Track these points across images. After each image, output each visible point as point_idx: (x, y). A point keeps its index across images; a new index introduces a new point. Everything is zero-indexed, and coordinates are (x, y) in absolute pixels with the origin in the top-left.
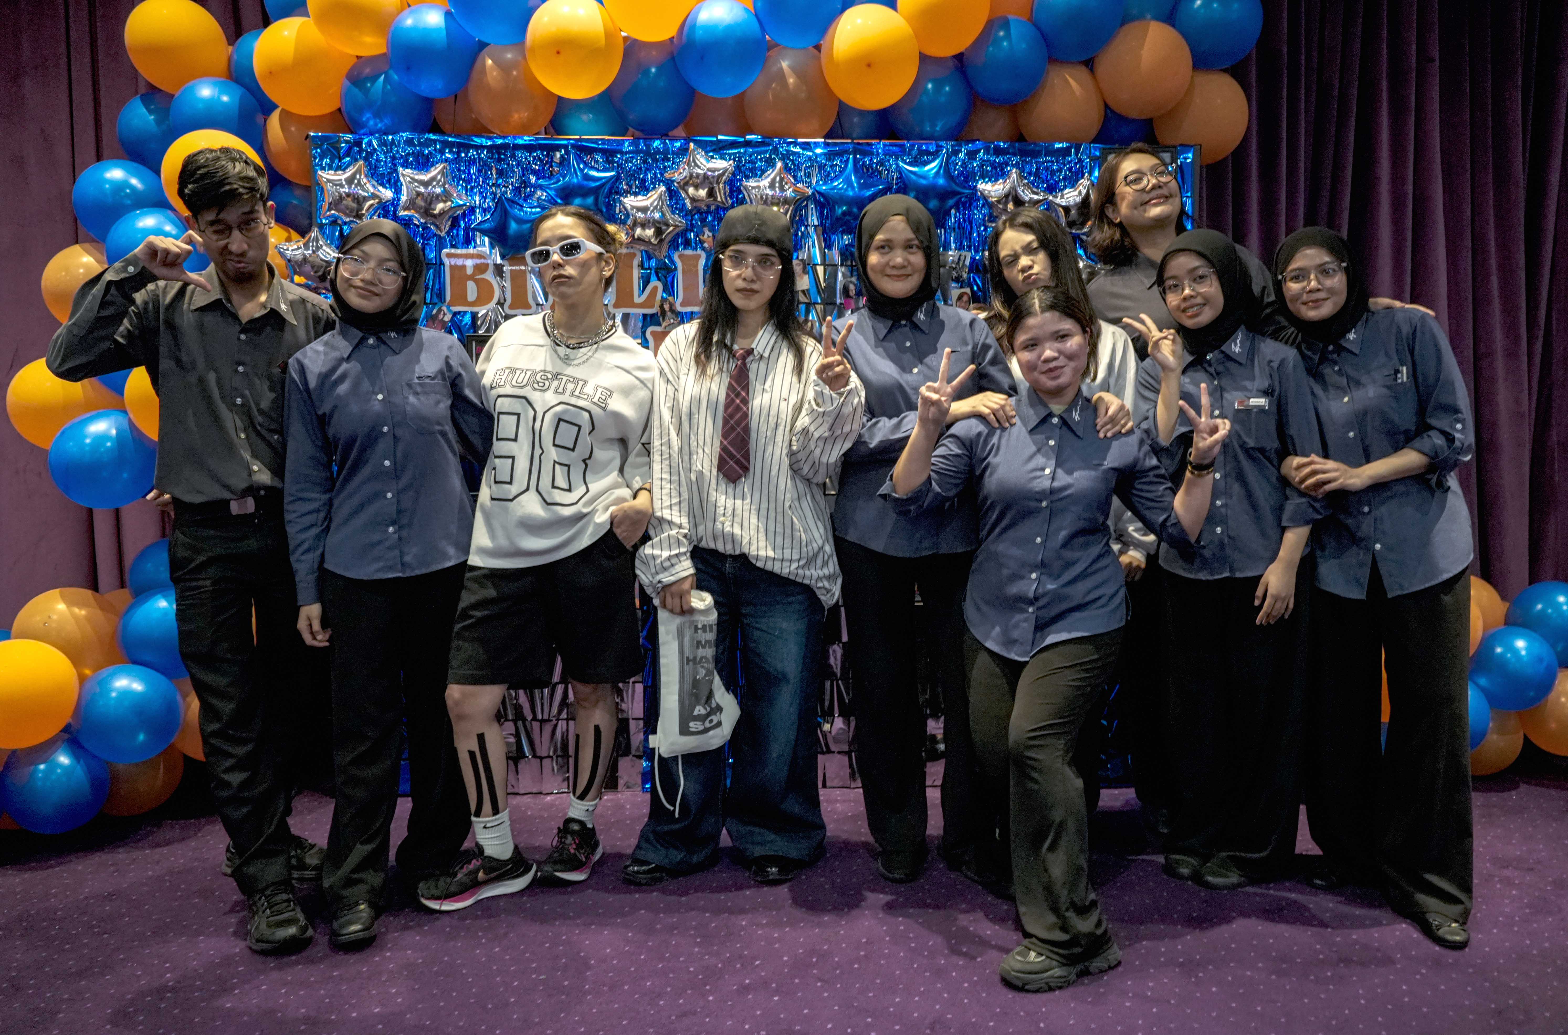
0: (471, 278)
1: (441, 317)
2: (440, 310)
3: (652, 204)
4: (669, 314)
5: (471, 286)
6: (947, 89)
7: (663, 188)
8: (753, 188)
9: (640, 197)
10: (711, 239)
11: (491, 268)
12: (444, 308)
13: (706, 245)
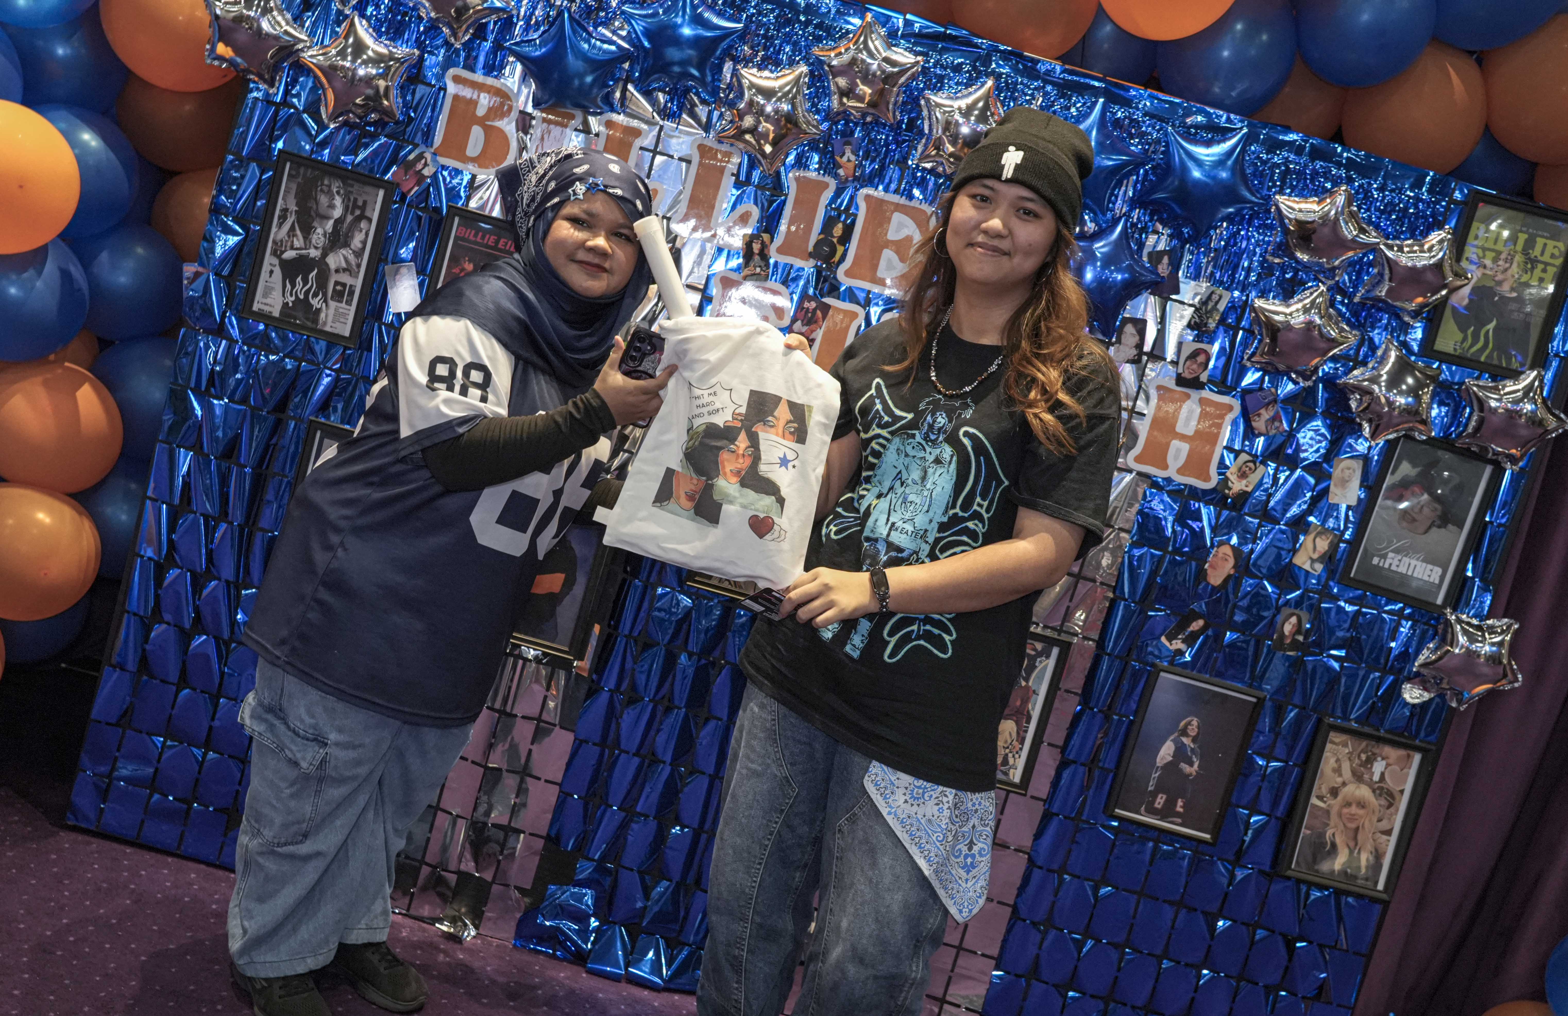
0: (481, 122)
1: (419, 166)
2: (421, 156)
3: (781, 88)
4: (757, 258)
5: (477, 134)
6: (1265, 37)
7: (803, 69)
8: (938, 105)
9: (766, 73)
10: (851, 166)
11: (514, 114)
12: (428, 156)
13: (841, 172)
